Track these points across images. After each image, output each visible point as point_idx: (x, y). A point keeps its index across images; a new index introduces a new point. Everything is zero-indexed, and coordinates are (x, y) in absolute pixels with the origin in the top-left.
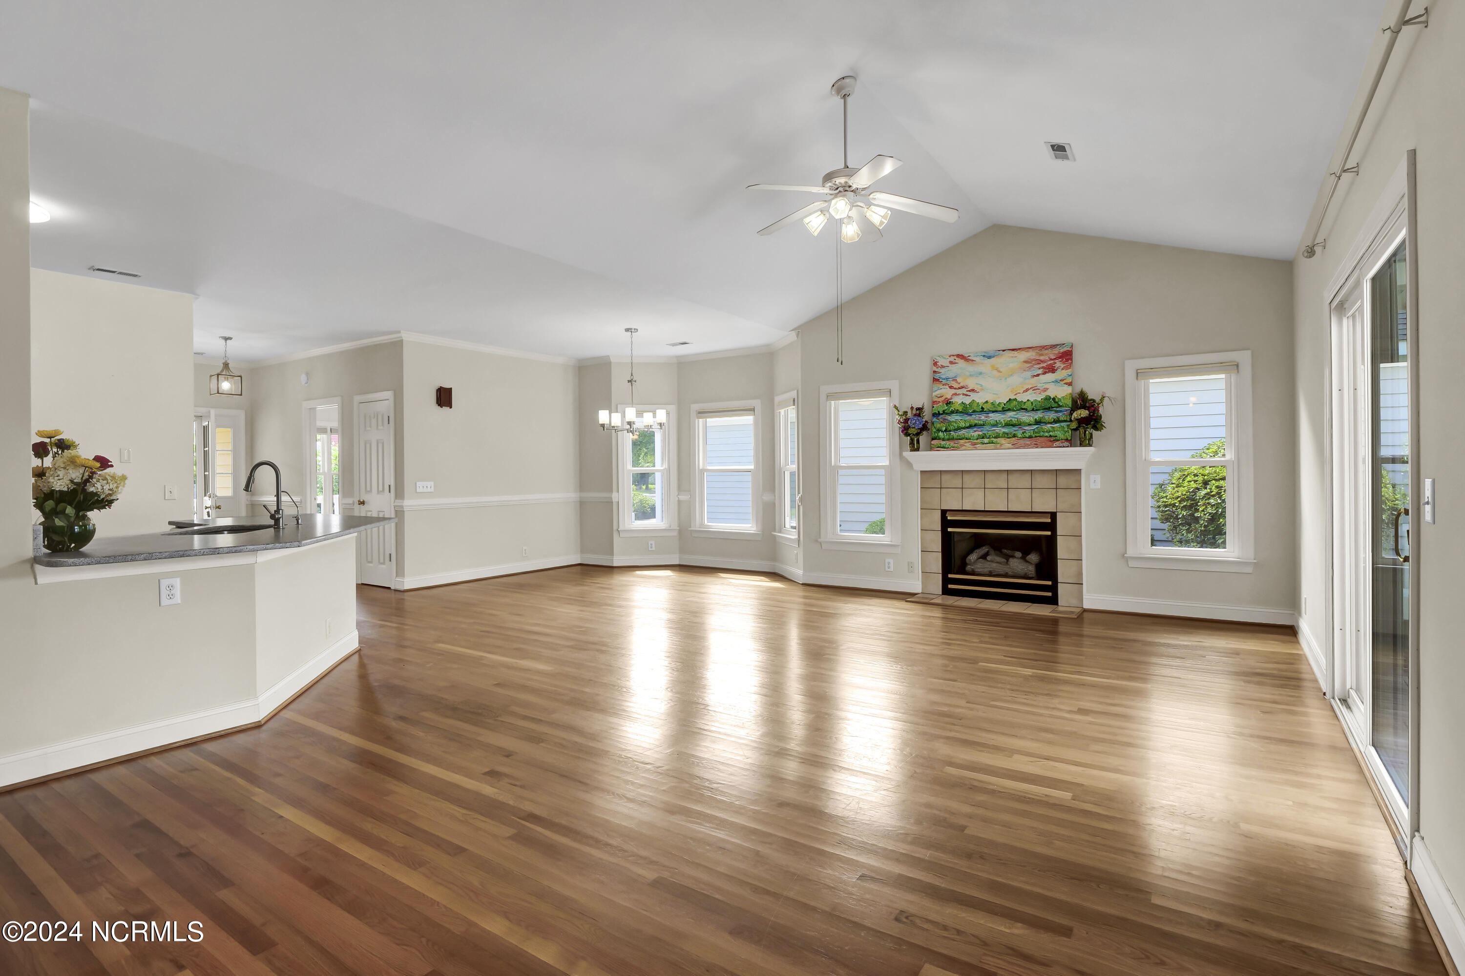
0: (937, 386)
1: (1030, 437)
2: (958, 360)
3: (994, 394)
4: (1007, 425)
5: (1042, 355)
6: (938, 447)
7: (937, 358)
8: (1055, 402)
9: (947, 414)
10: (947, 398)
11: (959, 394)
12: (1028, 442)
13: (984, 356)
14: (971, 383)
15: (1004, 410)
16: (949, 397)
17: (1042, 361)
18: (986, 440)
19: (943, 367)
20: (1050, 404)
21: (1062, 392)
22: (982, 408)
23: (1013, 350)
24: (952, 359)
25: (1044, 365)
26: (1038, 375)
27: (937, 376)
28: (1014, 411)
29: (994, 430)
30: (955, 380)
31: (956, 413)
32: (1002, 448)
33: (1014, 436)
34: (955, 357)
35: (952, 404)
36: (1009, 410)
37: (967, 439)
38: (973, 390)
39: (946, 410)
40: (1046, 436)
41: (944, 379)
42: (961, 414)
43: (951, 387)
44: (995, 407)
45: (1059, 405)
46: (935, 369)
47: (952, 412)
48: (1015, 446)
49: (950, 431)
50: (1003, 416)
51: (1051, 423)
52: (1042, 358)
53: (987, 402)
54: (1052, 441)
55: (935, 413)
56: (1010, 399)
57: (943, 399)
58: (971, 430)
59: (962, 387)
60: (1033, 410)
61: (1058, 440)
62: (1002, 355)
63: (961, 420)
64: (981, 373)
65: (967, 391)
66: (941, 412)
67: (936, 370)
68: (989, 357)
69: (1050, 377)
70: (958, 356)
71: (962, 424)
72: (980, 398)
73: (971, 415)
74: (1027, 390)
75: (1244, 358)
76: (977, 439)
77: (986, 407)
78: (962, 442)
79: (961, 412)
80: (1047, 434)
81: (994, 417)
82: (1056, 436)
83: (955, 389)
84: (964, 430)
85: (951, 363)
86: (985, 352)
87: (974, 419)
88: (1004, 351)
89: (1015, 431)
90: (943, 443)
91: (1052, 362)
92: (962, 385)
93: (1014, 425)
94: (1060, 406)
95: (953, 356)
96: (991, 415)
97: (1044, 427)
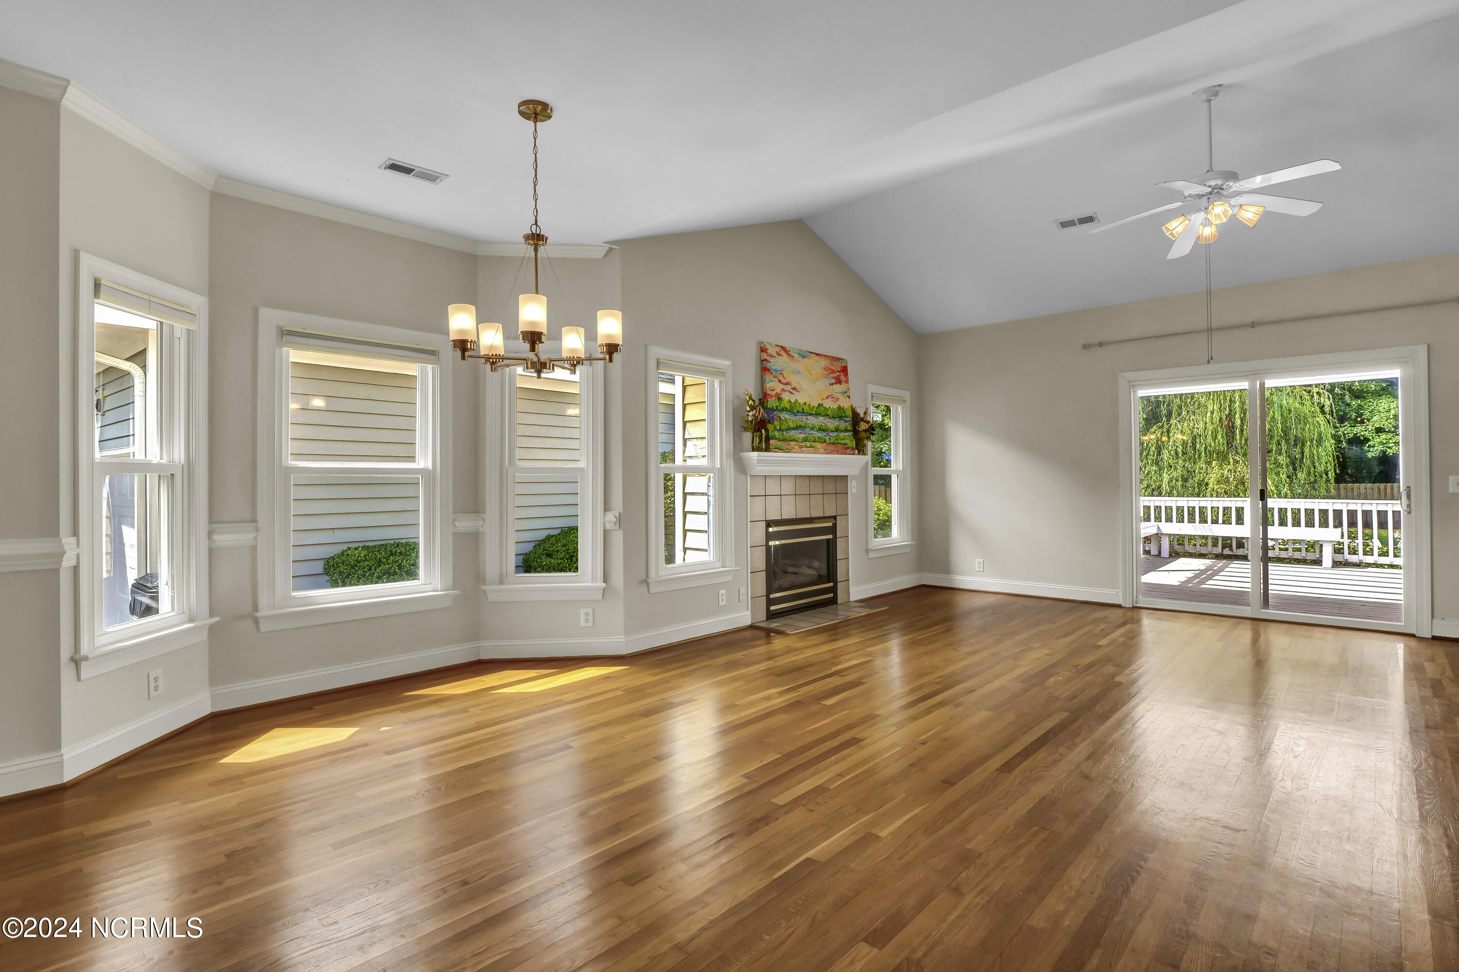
0: (768, 377)
1: (834, 444)
2: (782, 353)
3: (809, 396)
4: (821, 429)
5: (833, 365)
6: (776, 448)
7: (767, 344)
8: (844, 412)
9: (779, 411)
10: (777, 393)
11: (786, 391)
12: (832, 448)
13: (799, 354)
14: (794, 380)
15: (817, 414)
16: (779, 392)
17: (833, 372)
18: (808, 444)
19: (772, 356)
20: (840, 414)
21: (845, 403)
22: (803, 409)
23: (817, 354)
24: (778, 349)
25: (835, 375)
26: (832, 384)
27: (768, 365)
28: (823, 416)
29: (812, 434)
30: (782, 374)
31: (786, 411)
32: (819, 452)
33: (825, 442)
34: (780, 348)
35: (782, 400)
36: (819, 414)
37: (795, 441)
38: (794, 389)
39: (778, 406)
40: (842, 444)
41: (774, 370)
42: (790, 413)
43: (780, 381)
44: (810, 409)
45: (846, 415)
46: (764, 356)
47: (784, 409)
48: (827, 452)
49: (783, 431)
50: (816, 420)
51: (843, 431)
52: (833, 368)
53: (805, 403)
54: (844, 449)
55: (770, 408)
56: (819, 404)
57: (773, 393)
58: (798, 432)
59: (787, 384)
60: (833, 417)
61: (848, 448)
62: (810, 357)
63: (790, 419)
64: (799, 372)
65: (791, 388)
66: (775, 408)
67: (767, 358)
68: (803, 357)
69: (838, 388)
70: (783, 348)
71: (791, 425)
72: (801, 398)
73: (796, 415)
74: (827, 397)
75: (906, 395)
76: (802, 442)
77: (806, 408)
78: (793, 443)
79: (789, 411)
80: (842, 442)
81: (812, 420)
82: (847, 444)
83: (783, 384)
84: (793, 431)
85: (778, 354)
86: (800, 350)
87: (800, 420)
88: (811, 353)
89: (825, 436)
90: (779, 443)
91: (838, 374)
92: (787, 380)
93: (824, 430)
94: (846, 417)
95: (779, 346)
96: (809, 417)
97: (840, 434)
